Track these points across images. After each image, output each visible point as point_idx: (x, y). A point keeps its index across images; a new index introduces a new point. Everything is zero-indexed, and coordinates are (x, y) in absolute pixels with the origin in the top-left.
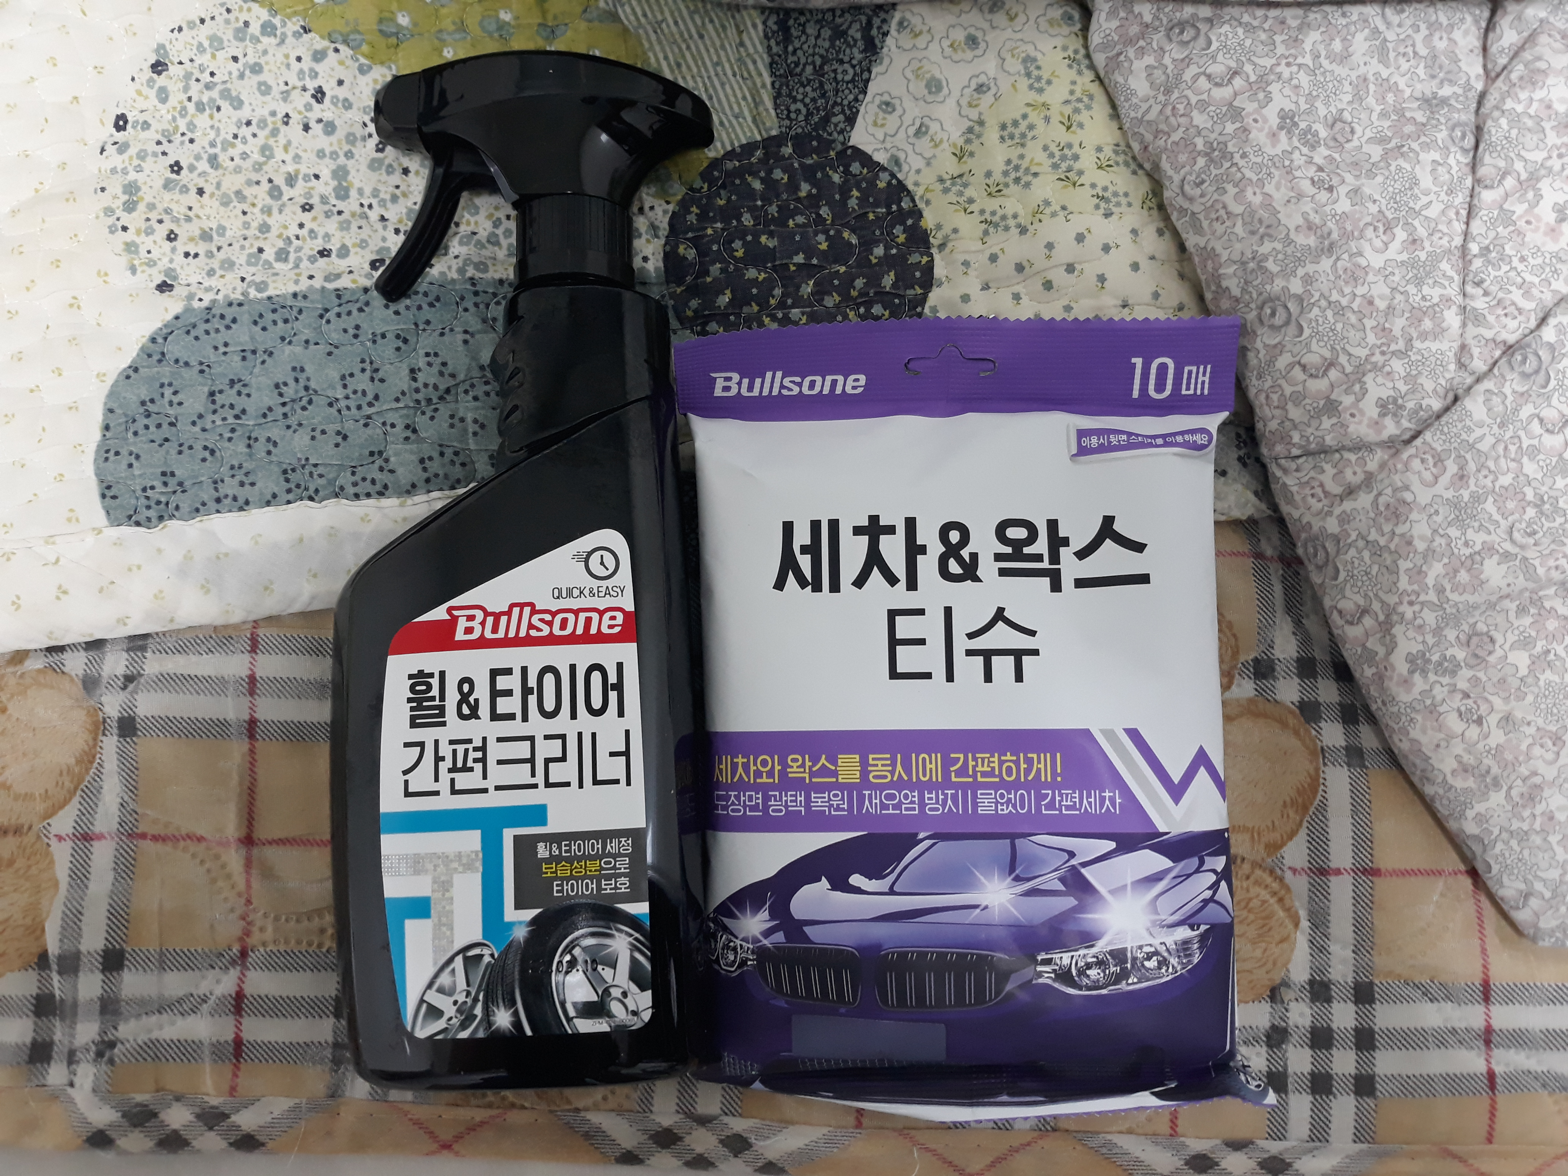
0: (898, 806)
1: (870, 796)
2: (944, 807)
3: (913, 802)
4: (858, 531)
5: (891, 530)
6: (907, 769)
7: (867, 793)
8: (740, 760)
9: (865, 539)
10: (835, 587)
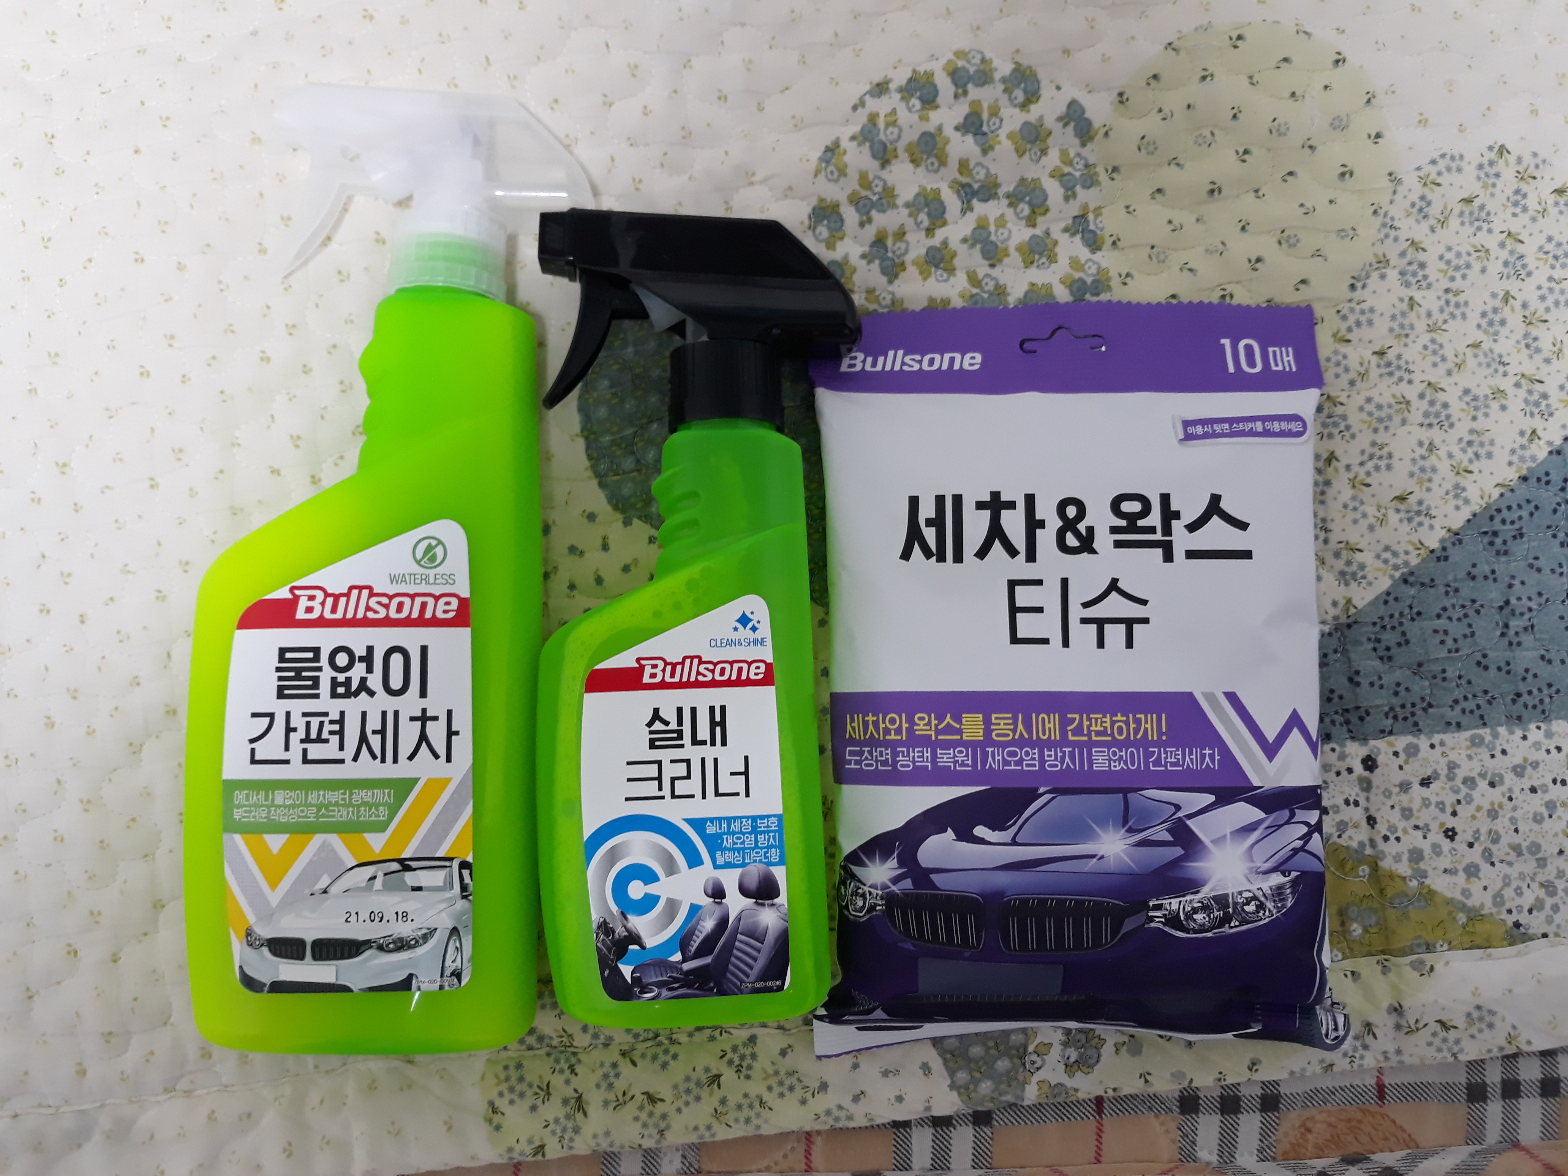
0: (1019, 762)
1: (993, 753)
2: (1062, 762)
3: (1034, 759)
4: (980, 505)
5: (1011, 505)
6: (1028, 726)
7: (990, 750)
8: (871, 718)
9: (987, 514)
10: (958, 558)
